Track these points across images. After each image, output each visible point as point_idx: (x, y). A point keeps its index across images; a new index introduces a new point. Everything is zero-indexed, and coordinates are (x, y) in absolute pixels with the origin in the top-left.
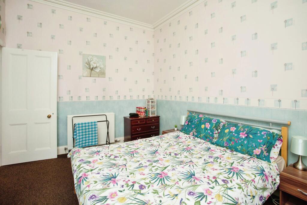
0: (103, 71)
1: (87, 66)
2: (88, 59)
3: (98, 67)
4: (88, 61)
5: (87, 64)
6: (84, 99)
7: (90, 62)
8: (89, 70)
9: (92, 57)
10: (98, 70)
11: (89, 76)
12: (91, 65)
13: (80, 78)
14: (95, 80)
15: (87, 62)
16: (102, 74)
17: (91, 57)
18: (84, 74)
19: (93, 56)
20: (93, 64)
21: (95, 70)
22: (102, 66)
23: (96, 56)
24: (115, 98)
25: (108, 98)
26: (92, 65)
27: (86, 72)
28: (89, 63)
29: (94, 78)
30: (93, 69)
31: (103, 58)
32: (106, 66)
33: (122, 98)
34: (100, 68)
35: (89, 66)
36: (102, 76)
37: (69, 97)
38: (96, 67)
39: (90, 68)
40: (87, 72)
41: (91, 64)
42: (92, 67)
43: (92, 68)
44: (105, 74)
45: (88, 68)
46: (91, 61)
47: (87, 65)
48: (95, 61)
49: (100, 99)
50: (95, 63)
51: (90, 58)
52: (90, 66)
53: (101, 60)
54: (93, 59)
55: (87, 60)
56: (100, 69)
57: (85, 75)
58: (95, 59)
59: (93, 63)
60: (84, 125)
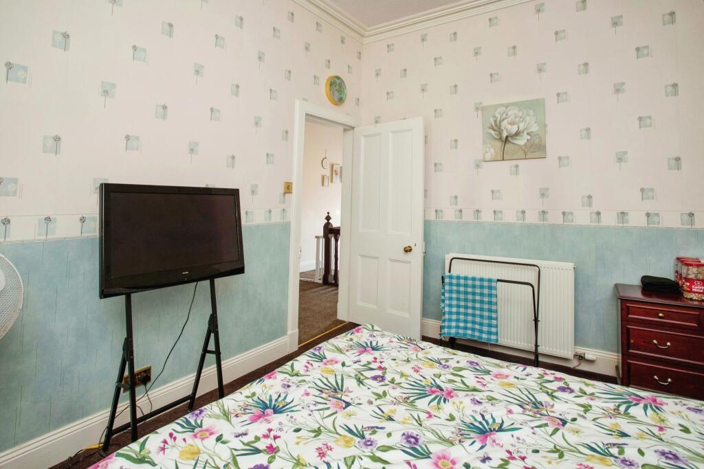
0: (537, 141)
1: (492, 135)
2: (494, 116)
3: (523, 132)
4: (495, 121)
5: (494, 130)
6: (487, 217)
7: (500, 123)
8: (498, 144)
9: (504, 108)
10: (521, 141)
11: (501, 158)
12: (503, 130)
13: (478, 166)
14: (517, 166)
15: (494, 125)
16: (536, 149)
17: (501, 110)
18: (486, 155)
19: (507, 107)
20: (509, 127)
21: (515, 142)
22: (534, 128)
23: (515, 104)
24: (582, 218)
25: (555, 218)
26: (507, 130)
27: (492, 151)
28: (497, 128)
29: (514, 163)
30: (509, 139)
31: (537, 106)
32: (545, 126)
33: (609, 220)
34: (528, 134)
35: (497, 133)
36: (537, 154)
37: (456, 211)
38: (517, 134)
39: (501, 139)
40: (494, 149)
41: (503, 128)
42: (505, 134)
43: (507, 137)
44: (545, 146)
45: (496, 139)
46: (503, 120)
47: (493, 132)
48: (513, 117)
49: (532, 218)
50: (512, 124)
51: (500, 114)
52: (500, 133)
53: (531, 112)
54: (507, 115)
55: (492, 120)
56: (529, 137)
57: (488, 157)
58: (512, 112)
59: (508, 123)
60: (462, 282)
